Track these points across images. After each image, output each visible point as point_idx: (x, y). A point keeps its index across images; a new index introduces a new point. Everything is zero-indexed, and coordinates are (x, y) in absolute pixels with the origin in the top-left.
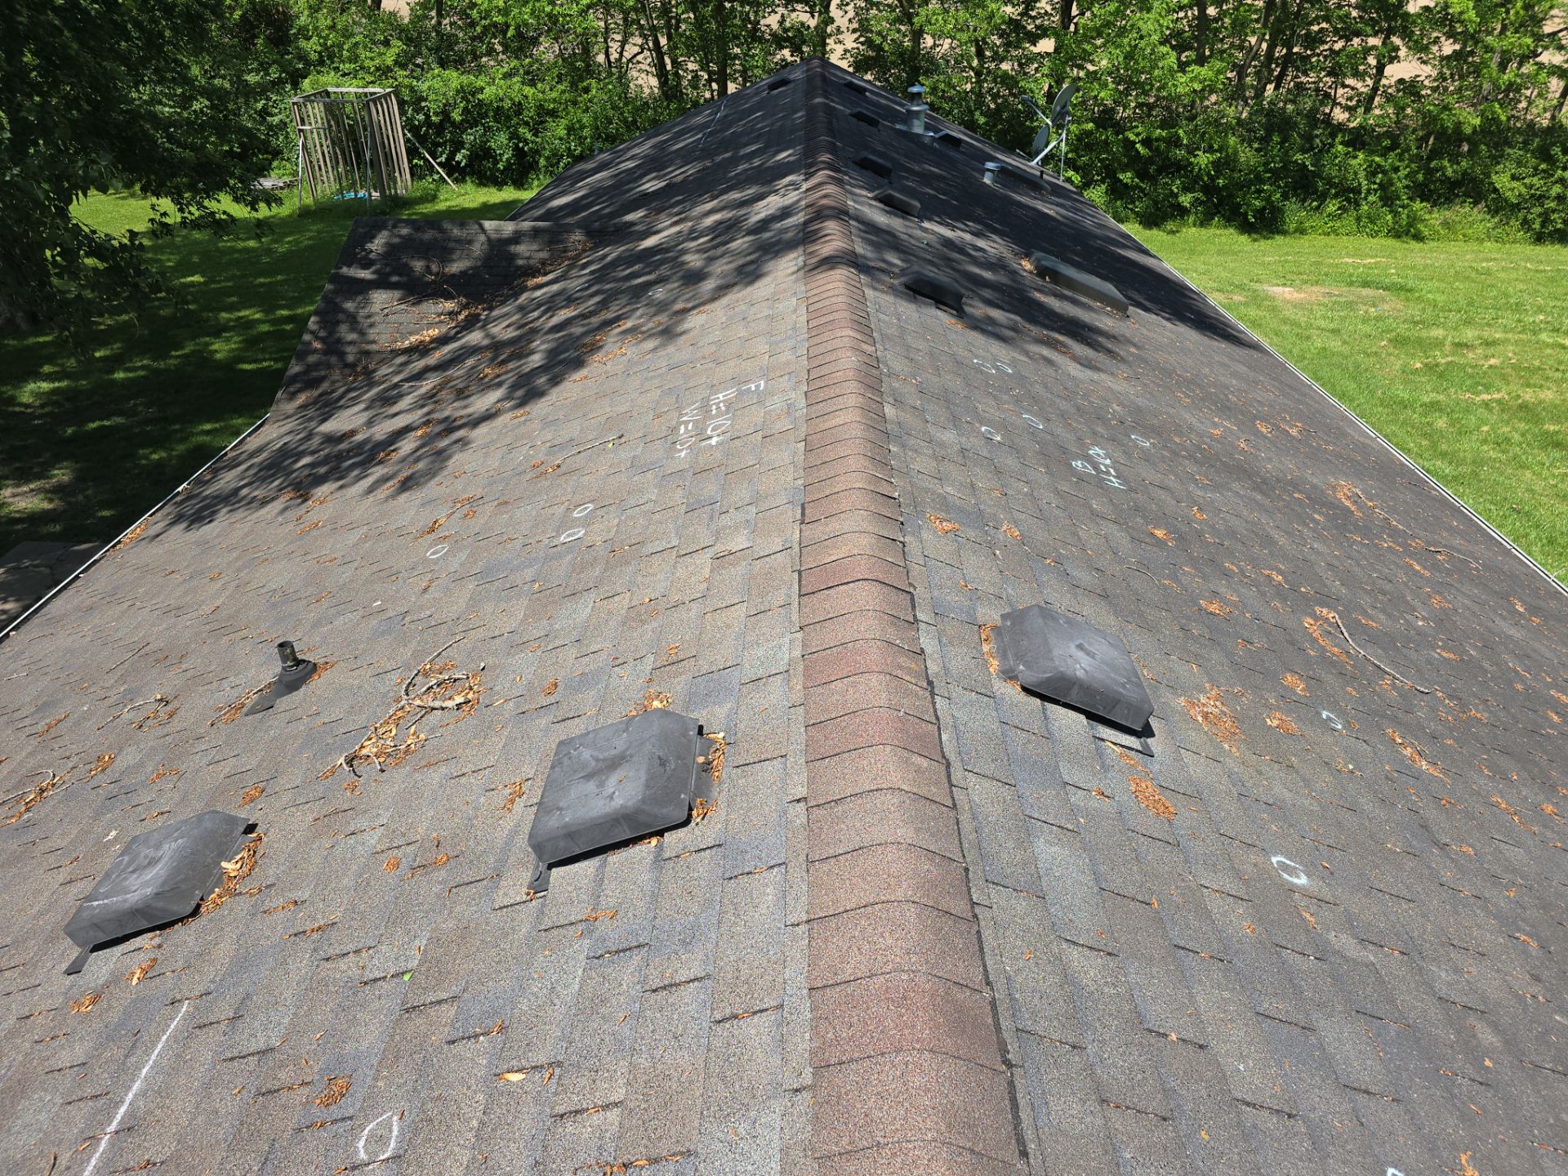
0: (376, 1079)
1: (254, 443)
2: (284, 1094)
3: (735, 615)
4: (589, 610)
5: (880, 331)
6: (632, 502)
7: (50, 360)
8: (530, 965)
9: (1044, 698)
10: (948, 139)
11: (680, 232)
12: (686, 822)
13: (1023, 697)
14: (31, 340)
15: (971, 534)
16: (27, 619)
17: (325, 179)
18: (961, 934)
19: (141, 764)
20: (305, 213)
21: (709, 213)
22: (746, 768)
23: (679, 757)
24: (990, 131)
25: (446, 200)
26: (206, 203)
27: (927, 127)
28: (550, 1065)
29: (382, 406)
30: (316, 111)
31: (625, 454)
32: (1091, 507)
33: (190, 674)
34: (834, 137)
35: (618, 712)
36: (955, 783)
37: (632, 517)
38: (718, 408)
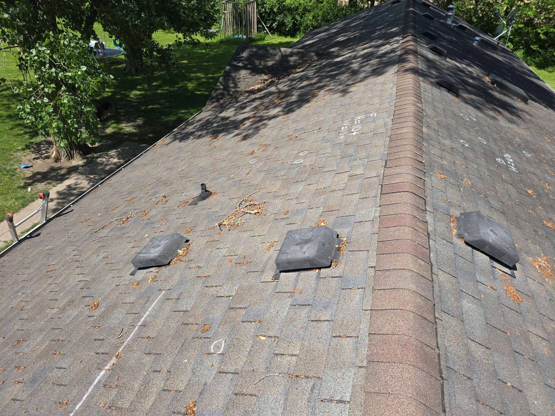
0: (218, 328)
1: (198, 117)
2: (190, 325)
3: (355, 198)
4: (302, 188)
5: (424, 99)
6: (322, 152)
7: (140, 85)
8: (271, 303)
9: (473, 247)
10: (461, 27)
11: (350, 56)
12: (329, 267)
13: (464, 245)
14: (136, 77)
15: (452, 181)
16: (127, 165)
17: (229, 30)
18: (430, 327)
19: (156, 215)
20: (222, 42)
21: (362, 50)
22: (353, 252)
23: (329, 244)
24: (478, 25)
25: (267, 40)
26: (192, 36)
27: (453, 22)
28: (275, 337)
29: (240, 110)
30: (230, 6)
31: (321, 135)
32: (502, 177)
33: (173, 189)
34: (415, 23)
35: (309, 224)
36: (434, 273)
37: (320, 158)
38: (357, 122)
